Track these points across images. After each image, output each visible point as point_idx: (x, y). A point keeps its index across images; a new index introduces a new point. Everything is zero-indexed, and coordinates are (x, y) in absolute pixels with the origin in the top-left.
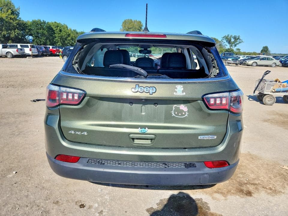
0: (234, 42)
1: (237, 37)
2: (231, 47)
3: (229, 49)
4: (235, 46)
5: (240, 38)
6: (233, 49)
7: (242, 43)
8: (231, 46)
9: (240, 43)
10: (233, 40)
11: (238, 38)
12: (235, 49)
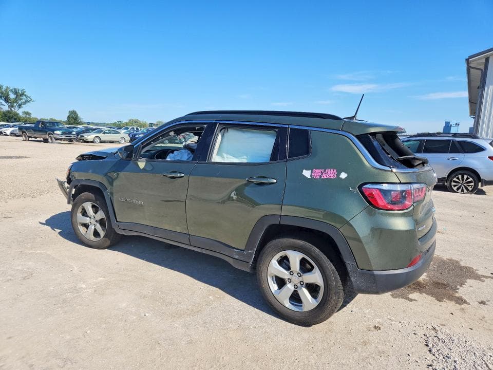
0: (15, 100)
1: (20, 92)
2: (13, 109)
3: (8, 111)
4: (20, 106)
5: (25, 93)
6: (17, 112)
7: (31, 102)
8: (13, 106)
9: (27, 101)
10: (12, 96)
11: (23, 94)
12: (20, 112)
